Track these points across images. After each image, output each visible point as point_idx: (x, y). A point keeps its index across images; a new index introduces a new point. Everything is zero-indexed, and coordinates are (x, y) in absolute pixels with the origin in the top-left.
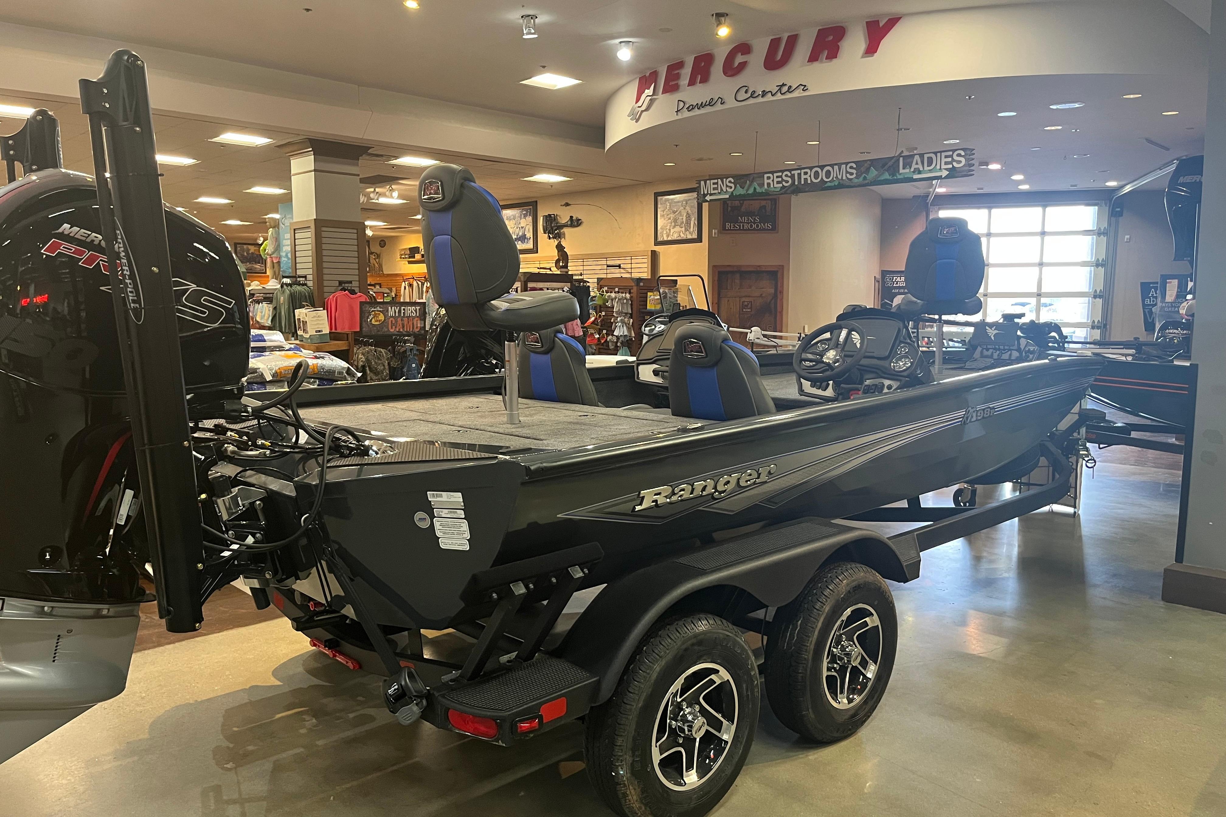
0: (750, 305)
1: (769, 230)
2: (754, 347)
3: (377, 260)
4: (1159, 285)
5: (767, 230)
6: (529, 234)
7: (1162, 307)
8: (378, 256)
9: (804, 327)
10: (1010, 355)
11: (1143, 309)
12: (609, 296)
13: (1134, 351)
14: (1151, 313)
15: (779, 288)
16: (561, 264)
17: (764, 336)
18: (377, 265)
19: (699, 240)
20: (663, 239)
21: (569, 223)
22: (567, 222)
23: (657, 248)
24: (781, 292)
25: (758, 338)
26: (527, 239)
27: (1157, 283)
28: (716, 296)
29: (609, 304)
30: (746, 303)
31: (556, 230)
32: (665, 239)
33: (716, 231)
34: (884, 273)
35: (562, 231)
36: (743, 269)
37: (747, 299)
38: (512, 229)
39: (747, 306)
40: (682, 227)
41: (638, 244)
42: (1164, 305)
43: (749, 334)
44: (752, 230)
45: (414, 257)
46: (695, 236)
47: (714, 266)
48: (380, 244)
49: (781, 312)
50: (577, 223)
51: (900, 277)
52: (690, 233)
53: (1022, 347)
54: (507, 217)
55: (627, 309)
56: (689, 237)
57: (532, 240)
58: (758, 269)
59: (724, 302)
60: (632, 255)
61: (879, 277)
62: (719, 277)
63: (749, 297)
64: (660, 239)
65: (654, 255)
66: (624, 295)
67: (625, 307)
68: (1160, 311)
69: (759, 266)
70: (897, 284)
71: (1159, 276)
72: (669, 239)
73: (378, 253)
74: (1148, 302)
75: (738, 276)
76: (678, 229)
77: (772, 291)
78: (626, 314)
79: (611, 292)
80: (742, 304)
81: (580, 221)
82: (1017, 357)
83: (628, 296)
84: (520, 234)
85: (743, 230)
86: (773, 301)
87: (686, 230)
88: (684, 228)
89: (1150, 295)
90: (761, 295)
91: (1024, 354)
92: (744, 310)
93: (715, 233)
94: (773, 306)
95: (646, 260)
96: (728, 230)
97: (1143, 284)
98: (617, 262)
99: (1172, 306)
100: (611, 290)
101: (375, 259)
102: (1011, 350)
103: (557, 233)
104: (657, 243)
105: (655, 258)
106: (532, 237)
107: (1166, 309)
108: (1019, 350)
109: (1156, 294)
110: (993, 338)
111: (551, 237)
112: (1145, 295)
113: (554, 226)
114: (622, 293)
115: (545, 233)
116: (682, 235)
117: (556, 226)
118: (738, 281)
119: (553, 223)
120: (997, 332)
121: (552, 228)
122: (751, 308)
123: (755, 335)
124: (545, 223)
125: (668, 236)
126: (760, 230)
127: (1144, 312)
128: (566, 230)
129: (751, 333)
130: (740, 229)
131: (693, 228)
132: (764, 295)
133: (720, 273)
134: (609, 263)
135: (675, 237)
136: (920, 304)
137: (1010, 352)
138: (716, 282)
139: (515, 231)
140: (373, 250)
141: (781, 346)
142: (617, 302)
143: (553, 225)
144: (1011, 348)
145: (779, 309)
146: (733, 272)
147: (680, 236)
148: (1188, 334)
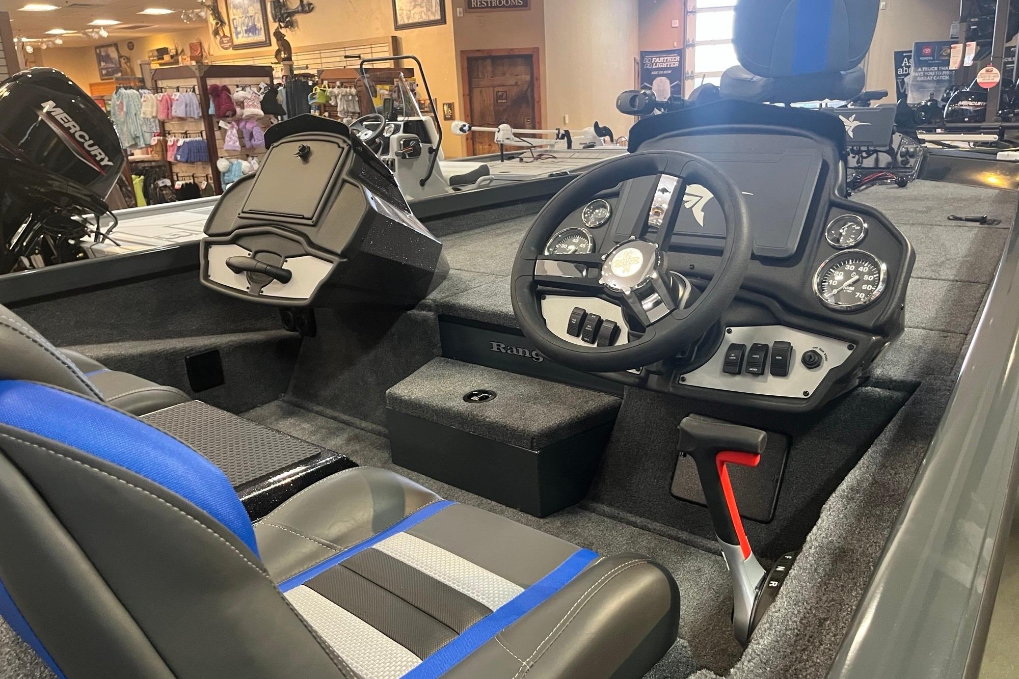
0: (505, 95)
1: (521, 6)
2: (504, 150)
3: (128, 64)
4: (912, 54)
5: (519, 6)
6: (260, 25)
7: (915, 77)
8: (128, 60)
9: (564, 117)
10: (877, 160)
11: (897, 79)
12: (331, 92)
13: (996, 136)
14: (903, 82)
15: (535, 75)
16: (283, 56)
17: (515, 135)
18: (128, 69)
19: (443, 21)
20: (404, 21)
21: (300, 8)
22: (298, 8)
23: (398, 34)
24: (538, 79)
25: (508, 139)
26: (258, 30)
27: (911, 52)
28: (467, 86)
29: (332, 103)
30: (500, 94)
31: (287, 17)
32: (406, 22)
33: (461, 10)
34: (643, 54)
35: (294, 18)
36: (493, 54)
37: (501, 89)
38: (240, 19)
39: (501, 96)
40: (423, 7)
41: (377, 29)
42: (917, 74)
43: (496, 133)
44: (500, 7)
45: (163, 59)
46: (438, 17)
47: (462, 52)
48: (128, 46)
49: (539, 102)
50: (309, 8)
51: (659, 57)
52: (432, 13)
53: (895, 146)
54: (233, 5)
55: (354, 108)
56: (432, 18)
57: (263, 32)
58: (512, 53)
59: (476, 92)
60: (371, 43)
61: (638, 58)
62: (468, 63)
63: (503, 86)
64: (400, 22)
65: (395, 41)
66: (348, 90)
67: (351, 105)
68: (913, 81)
69: (512, 50)
70: (656, 65)
71: (914, 44)
72: (411, 21)
73: (128, 56)
74: (900, 72)
75: (489, 62)
76: (418, 9)
77: (528, 78)
78: (354, 113)
79: (333, 87)
80: (497, 95)
81: (311, 6)
82: (889, 164)
83: (353, 91)
84: (250, 24)
85: (491, 7)
86: (529, 90)
87: (428, 10)
88: (425, 8)
89: (903, 65)
90: (516, 83)
91: (899, 159)
92: (499, 101)
93: (460, 13)
94: (529, 94)
95: (386, 49)
96: (475, 8)
97: (897, 53)
98: (356, 53)
99: (924, 76)
100: (334, 84)
101: (125, 63)
102: (876, 152)
103: (289, 21)
104: (398, 27)
105: (396, 45)
106: (262, 27)
107: (919, 79)
108: (891, 152)
109: (909, 63)
110: (851, 134)
111: (283, 25)
112: (898, 65)
113: (285, 13)
114: (346, 87)
115: (275, 22)
116: (424, 17)
117: (286, 13)
118: (489, 68)
119: (283, 9)
120: (857, 123)
121: (282, 15)
122: (506, 99)
123: (503, 135)
124: (273, 9)
125: (408, 18)
126: (510, 7)
127: (897, 83)
128: (298, 18)
129: (499, 132)
130: (487, 7)
131: (436, 8)
132: (519, 83)
133: (470, 60)
134: (348, 54)
135: (417, 19)
136: (761, 83)
137: (875, 155)
138: (466, 70)
139: (244, 20)
140: (123, 54)
141: (535, 147)
142: (341, 99)
143: (282, 12)
144: (878, 149)
145: (536, 99)
146: (484, 59)
147: (421, 17)
148: (983, 106)
